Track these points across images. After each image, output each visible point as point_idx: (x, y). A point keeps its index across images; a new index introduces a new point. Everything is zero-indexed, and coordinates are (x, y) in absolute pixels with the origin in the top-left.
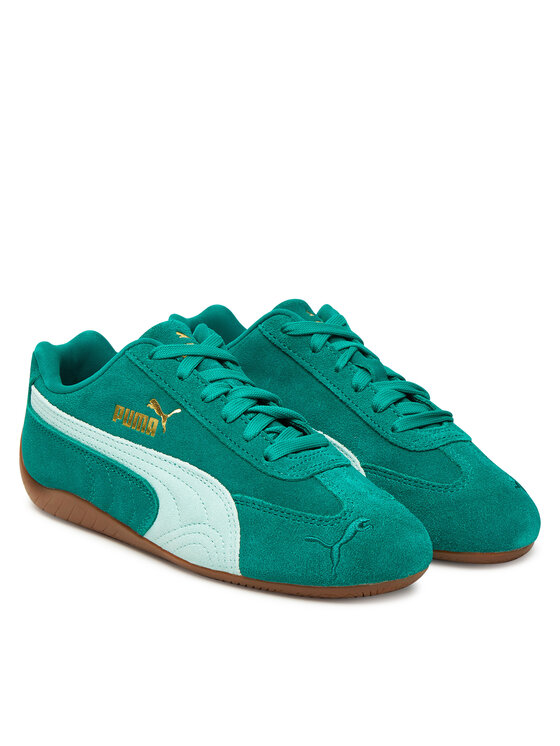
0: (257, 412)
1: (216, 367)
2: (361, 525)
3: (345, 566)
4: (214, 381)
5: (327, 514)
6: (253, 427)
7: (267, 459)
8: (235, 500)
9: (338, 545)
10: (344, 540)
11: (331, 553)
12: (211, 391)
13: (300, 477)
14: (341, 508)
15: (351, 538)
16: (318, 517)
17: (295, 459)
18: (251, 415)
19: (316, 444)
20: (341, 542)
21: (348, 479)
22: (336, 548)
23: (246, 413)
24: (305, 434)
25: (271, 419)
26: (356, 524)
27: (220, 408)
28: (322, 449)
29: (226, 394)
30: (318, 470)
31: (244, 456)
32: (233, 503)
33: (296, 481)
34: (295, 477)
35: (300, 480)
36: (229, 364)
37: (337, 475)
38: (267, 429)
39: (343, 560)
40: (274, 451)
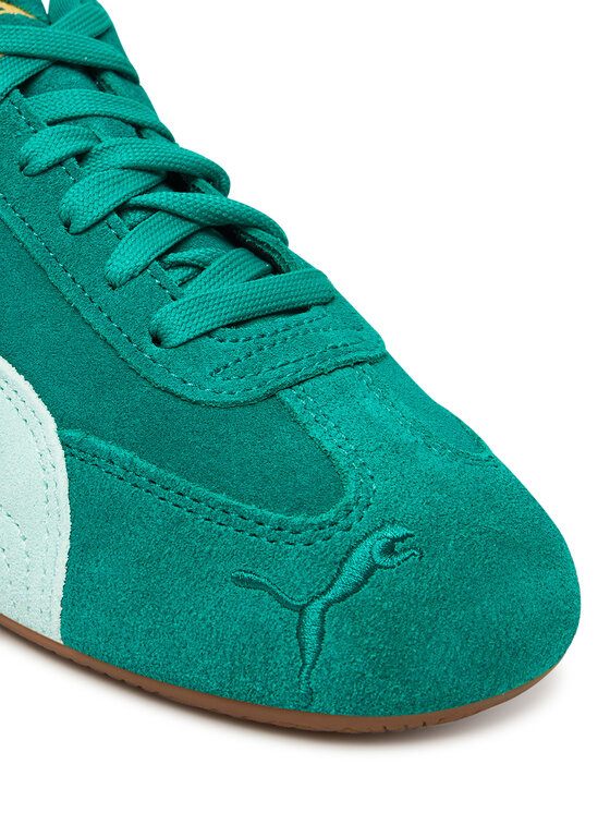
0: (152, 210)
1: (70, 85)
2: (389, 550)
3: (337, 667)
4: (61, 121)
5: (297, 508)
6: (131, 251)
7: (157, 341)
8: (65, 445)
9: (318, 605)
10: (337, 590)
11: (300, 625)
12: (46, 146)
13: (239, 397)
14: (340, 494)
15: (358, 587)
16: (276, 516)
17: (231, 346)
18: (137, 216)
19: (296, 301)
20: (329, 596)
21: (370, 404)
22: (313, 614)
23: (122, 209)
24: (276, 270)
25: (186, 228)
26: (375, 544)
27: (59, 191)
28: (314, 312)
29: (81, 157)
30: (288, 379)
31: (100, 329)
32: (60, 452)
33: (227, 406)
34: (225, 397)
35: (237, 404)
36: (110, 78)
37: (342, 390)
38: (172, 257)
39: (329, 650)
40: (177, 320)
